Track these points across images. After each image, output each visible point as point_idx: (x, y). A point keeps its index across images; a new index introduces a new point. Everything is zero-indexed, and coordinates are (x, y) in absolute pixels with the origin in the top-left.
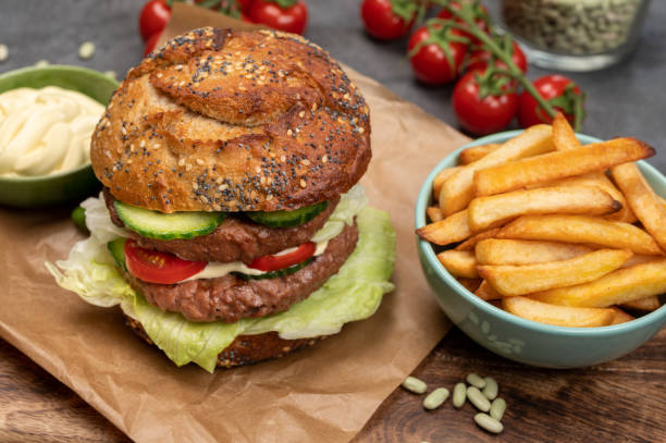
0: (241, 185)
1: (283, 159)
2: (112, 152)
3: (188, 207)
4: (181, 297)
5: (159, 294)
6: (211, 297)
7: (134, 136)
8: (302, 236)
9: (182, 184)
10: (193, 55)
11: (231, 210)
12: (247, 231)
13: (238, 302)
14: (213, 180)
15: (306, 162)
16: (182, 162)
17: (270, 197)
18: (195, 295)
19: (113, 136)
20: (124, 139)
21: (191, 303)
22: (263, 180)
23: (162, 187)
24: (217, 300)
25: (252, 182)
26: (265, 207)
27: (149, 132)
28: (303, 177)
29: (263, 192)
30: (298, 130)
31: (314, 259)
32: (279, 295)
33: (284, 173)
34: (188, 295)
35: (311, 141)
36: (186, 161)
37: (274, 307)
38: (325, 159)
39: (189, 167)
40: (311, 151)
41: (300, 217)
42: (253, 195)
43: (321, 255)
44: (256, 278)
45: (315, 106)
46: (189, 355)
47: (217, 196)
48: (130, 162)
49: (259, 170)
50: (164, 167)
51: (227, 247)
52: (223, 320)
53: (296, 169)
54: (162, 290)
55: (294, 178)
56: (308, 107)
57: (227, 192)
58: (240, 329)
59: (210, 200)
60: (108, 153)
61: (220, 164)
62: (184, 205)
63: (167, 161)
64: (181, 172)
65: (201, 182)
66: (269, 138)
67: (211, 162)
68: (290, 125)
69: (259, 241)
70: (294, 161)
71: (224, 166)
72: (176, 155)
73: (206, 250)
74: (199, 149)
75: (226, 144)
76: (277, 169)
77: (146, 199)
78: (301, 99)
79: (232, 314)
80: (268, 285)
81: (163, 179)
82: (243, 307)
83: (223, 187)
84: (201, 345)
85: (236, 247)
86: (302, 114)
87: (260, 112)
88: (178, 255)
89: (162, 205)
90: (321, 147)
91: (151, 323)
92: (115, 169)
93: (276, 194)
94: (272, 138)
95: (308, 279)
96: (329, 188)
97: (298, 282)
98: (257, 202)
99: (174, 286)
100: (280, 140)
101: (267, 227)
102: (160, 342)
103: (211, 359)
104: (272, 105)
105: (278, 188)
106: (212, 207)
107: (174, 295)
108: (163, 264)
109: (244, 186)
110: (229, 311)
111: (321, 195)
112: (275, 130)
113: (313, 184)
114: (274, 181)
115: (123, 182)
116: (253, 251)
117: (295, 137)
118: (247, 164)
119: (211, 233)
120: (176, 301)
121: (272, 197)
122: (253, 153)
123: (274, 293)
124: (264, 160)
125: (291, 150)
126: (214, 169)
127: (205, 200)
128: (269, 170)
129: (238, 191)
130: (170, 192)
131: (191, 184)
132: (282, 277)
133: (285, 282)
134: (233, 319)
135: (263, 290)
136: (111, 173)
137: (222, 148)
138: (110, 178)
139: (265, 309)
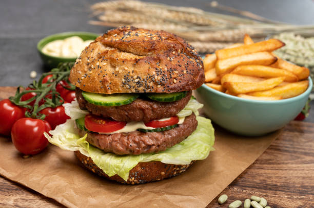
0: (146, 79)
1: (166, 69)
2: (82, 71)
3: (119, 91)
4: (113, 141)
5: (101, 139)
6: (128, 139)
7: (93, 62)
8: (173, 110)
9: (117, 80)
10: (122, 31)
11: (140, 92)
12: (147, 104)
13: (141, 142)
14: (132, 77)
15: (176, 72)
16: (117, 69)
17: (159, 86)
18: (119, 139)
19: (83, 64)
20: (88, 64)
21: (118, 143)
22: (156, 77)
23: (107, 81)
24: (131, 140)
25: (151, 78)
26: (157, 90)
27: (100, 60)
28: (175, 78)
29: (156, 83)
30: (172, 59)
31: (178, 126)
32: (161, 140)
33: (166, 75)
34: (116, 139)
35: (178, 64)
36: (119, 69)
37: (159, 146)
38: (185, 72)
39: (121, 71)
40: (179, 68)
41: (173, 98)
42: (152, 84)
43: (181, 124)
44: (150, 131)
45: (180, 50)
46: (115, 170)
47: (134, 85)
48: (91, 72)
49: (154, 73)
50: (108, 73)
51: (138, 112)
52: (132, 153)
53: (172, 74)
54: (103, 137)
55: (171, 78)
56: (177, 51)
57: (139, 83)
58: (142, 159)
59: (130, 87)
60: (80, 72)
61: (136, 69)
62: (117, 89)
63: (110, 70)
64: (116, 74)
65: (126, 78)
66: (159, 60)
67: (131, 69)
68: (168, 56)
69: (153, 110)
70: (171, 71)
71: (138, 70)
72: (114, 67)
73: (127, 114)
74: (126, 63)
75: (139, 60)
76: (163, 73)
77: (98, 88)
78: (174, 47)
79: (137, 149)
80: (156, 135)
81: (107, 78)
82: (143, 145)
83: (137, 80)
84: (121, 165)
85: (141, 112)
86: (174, 52)
87: (154, 49)
88: (112, 117)
89: (106, 91)
90: (183, 66)
91: (96, 157)
92: (83, 78)
93: (162, 84)
94: (160, 60)
95: (175, 134)
96: (187, 85)
97: (171, 135)
98: (153, 88)
99: (109, 135)
100: (164, 61)
101: (157, 102)
102: (100, 166)
103: (126, 173)
104: (160, 47)
105: (163, 82)
106: (131, 90)
107: (109, 139)
108: (104, 123)
109: (147, 80)
110: (136, 147)
111: (184, 88)
112: (162, 57)
113: (180, 82)
114: (161, 78)
115: (87, 82)
116: (150, 114)
117: (171, 61)
118: (149, 70)
119: (130, 104)
120: (110, 143)
121: (160, 86)
122: (151, 66)
123: (159, 139)
124: (156, 69)
125: (170, 67)
126: (133, 72)
127: (128, 87)
128: (159, 73)
129: (144, 82)
130: (110, 84)
131: (121, 79)
132: (163, 132)
133: (164, 134)
134: (138, 151)
135: (153, 136)
136: (81, 81)
137: (137, 62)
138: (80, 83)
139: (154, 147)
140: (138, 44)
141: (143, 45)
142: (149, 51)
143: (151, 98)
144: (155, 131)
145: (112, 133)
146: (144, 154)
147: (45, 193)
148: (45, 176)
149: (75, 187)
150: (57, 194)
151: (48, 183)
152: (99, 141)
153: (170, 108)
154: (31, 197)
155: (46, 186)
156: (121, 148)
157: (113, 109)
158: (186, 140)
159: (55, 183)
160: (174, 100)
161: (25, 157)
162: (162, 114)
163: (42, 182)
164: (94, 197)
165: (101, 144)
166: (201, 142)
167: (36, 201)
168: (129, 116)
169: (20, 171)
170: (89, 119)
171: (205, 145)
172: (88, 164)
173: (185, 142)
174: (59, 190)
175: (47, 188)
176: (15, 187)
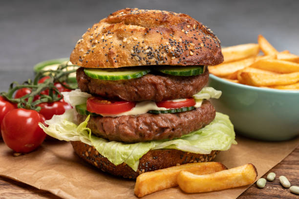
0: (158, 50)
1: (180, 40)
2: (84, 49)
3: (127, 63)
4: (120, 123)
5: (106, 122)
6: (138, 121)
7: (97, 37)
8: (190, 88)
9: (125, 52)
11: (152, 64)
12: (160, 78)
13: (153, 124)
14: (142, 48)
15: (192, 44)
16: (125, 40)
18: (127, 121)
19: (85, 42)
20: (91, 41)
21: (126, 125)
22: (170, 47)
23: (113, 54)
24: (141, 122)
25: (164, 48)
26: (171, 62)
27: (105, 34)
29: (170, 55)
30: (187, 32)
31: (195, 109)
32: (177, 122)
33: (182, 46)
34: (124, 121)
35: (194, 37)
36: (128, 40)
37: (173, 129)
38: (202, 45)
39: (129, 42)
40: (195, 40)
41: (190, 72)
42: (165, 55)
43: (198, 108)
44: (163, 112)
45: (194, 26)
46: (122, 158)
47: (144, 56)
48: (95, 47)
49: (168, 43)
50: (115, 45)
51: (149, 87)
52: (142, 138)
53: (188, 46)
54: (108, 120)
55: (187, 49)
56: (191, 25)
57: (150, 53)
58: (153, 146)
59: (140, 58)
60: (82, 50)
61: (147, 40)
62: (125, 62)
63: (116, 42)
64: (124, 46)
65: (135, 49)
67: (141, 40)
68: (183, 28)
69: (167, 86)
70: (186, 43)
71: (149, 40)
72: (121, 39)
73: (136, 90)
74: (134, 33)
75: (150, 29)
76: (177, 44)
77: (103, 62)
78: (188, 22)
79: (148, 132)
80: (170, 116)
81: (113, 50)
82: (156, 127)
83: (148, 51)
84: (130, 151)
85: (153, 87)
86: (189, 26)
87: (167, 22)
88: (120, 96)
89: (112, 64)
90: (200, 40)
91: (99, 145)
92: (85, 55)
93: (177, 56)
94: (173, 32)
95: (192, 117)
96: (205, 58)
97: (187, 118)
98: (166, 59)
99: (115, 118)
100: (178, 33)
101: (171, 77)
102: (105, 154)
103: (136, 161)
104: (173, 20)
105: (178, 53)
106: (141, 63)
107: (115, 122)
108: (109, 103)
109: (160, 50)
110: (147, 130)
111: (201, 61)
112: (175, 28)
113: (197, 54)
114: (176, 49)
115: (90, 57)
116: (163, 91)
117: (186, 34)
118: (161, 41)
119: (140, 78)
120: (116, 126)
121: (174, 58)
122: (164, 37)
123: (174, 120)
124: (170, 40)
125: (185, 38)
126: (143, 42)
127: (138, 58)
128: (174, 44)
129: (156, 53)
130: (117, 56)
131: (129, 50)
132: (177, 114)
133: (180, 117)
134: (150, 135)
135: (167, 118)
136: (83, 59)
137: (147, 32)
138: (82, 61)
139: (168, 130)
140: (149, 15)
141: (154, 16)
142: (161, 23)
143: (164, 72)
144: (169, 112)
145: (118, 115)
146: (156, 140)
147: (38, 186)
148: (40, 170)
149: (75, 180)
150: (52, 186)
151: (42, 177)
152: (104, 125)
153: (186, 85)
154: (21, 191)
155: (40, 179)
156: (129, 131)
157: (120, 86)
158: (203, 129)
159: (51, 177)
160: (191, 75)
161: (16, 154)
162: (177, 92)
163: (35, 176)
164: (97, 190)
165: (105, 128)
166: (221, 132)
167: (27, 195)
168: (139, 93)
169: (9, 167)
170: (91, 101)
171: (225, 136)
172: (89, 157)
173: (203, 131)
174: (55, 183)
175: (41, 181)
176: (3, 182)
